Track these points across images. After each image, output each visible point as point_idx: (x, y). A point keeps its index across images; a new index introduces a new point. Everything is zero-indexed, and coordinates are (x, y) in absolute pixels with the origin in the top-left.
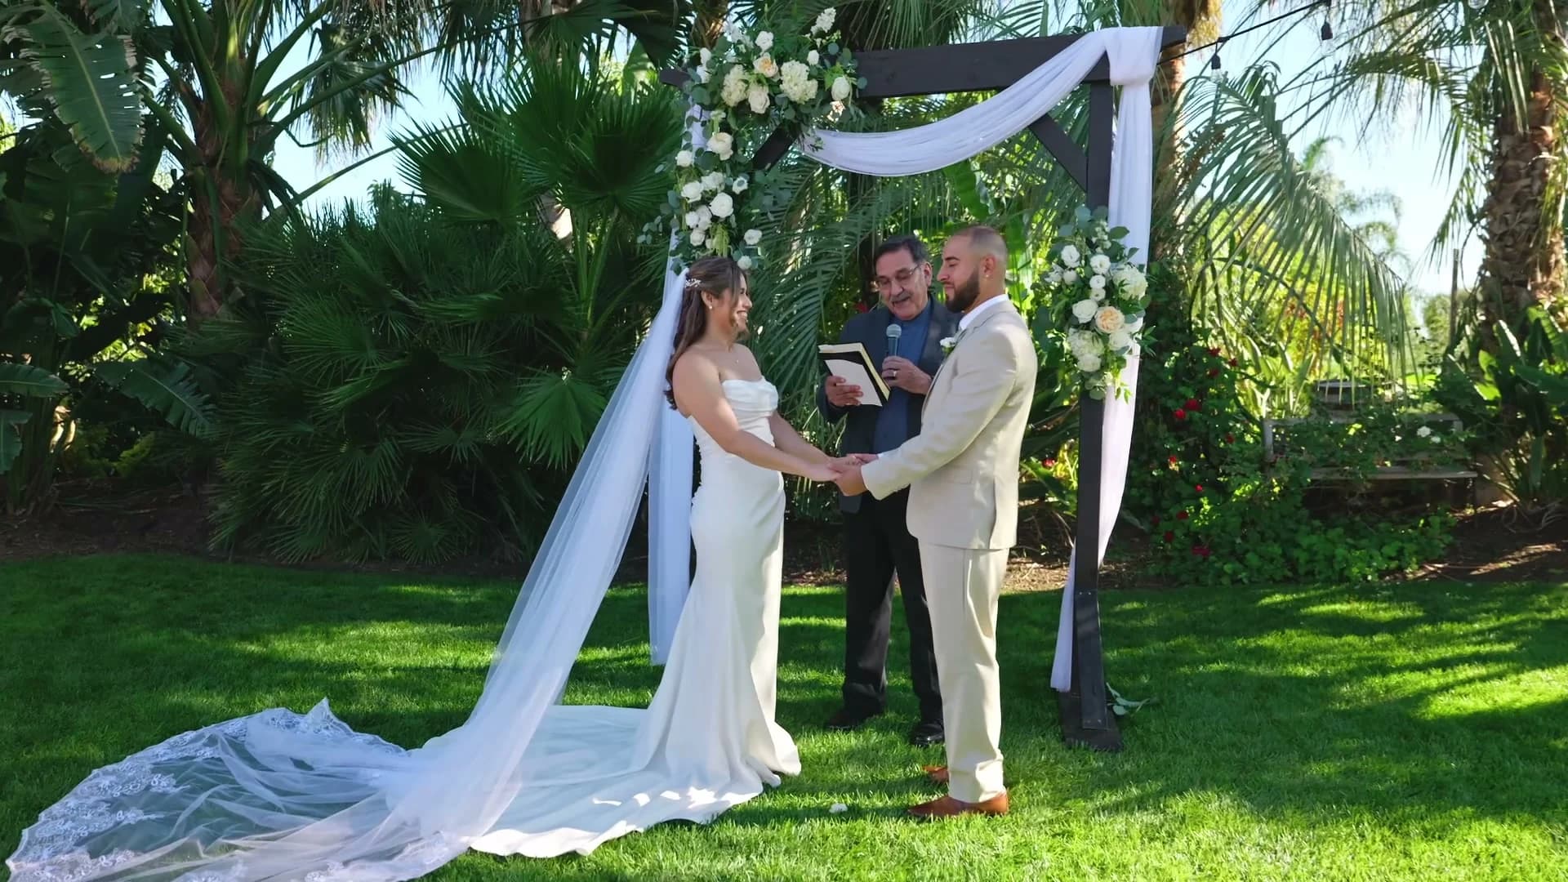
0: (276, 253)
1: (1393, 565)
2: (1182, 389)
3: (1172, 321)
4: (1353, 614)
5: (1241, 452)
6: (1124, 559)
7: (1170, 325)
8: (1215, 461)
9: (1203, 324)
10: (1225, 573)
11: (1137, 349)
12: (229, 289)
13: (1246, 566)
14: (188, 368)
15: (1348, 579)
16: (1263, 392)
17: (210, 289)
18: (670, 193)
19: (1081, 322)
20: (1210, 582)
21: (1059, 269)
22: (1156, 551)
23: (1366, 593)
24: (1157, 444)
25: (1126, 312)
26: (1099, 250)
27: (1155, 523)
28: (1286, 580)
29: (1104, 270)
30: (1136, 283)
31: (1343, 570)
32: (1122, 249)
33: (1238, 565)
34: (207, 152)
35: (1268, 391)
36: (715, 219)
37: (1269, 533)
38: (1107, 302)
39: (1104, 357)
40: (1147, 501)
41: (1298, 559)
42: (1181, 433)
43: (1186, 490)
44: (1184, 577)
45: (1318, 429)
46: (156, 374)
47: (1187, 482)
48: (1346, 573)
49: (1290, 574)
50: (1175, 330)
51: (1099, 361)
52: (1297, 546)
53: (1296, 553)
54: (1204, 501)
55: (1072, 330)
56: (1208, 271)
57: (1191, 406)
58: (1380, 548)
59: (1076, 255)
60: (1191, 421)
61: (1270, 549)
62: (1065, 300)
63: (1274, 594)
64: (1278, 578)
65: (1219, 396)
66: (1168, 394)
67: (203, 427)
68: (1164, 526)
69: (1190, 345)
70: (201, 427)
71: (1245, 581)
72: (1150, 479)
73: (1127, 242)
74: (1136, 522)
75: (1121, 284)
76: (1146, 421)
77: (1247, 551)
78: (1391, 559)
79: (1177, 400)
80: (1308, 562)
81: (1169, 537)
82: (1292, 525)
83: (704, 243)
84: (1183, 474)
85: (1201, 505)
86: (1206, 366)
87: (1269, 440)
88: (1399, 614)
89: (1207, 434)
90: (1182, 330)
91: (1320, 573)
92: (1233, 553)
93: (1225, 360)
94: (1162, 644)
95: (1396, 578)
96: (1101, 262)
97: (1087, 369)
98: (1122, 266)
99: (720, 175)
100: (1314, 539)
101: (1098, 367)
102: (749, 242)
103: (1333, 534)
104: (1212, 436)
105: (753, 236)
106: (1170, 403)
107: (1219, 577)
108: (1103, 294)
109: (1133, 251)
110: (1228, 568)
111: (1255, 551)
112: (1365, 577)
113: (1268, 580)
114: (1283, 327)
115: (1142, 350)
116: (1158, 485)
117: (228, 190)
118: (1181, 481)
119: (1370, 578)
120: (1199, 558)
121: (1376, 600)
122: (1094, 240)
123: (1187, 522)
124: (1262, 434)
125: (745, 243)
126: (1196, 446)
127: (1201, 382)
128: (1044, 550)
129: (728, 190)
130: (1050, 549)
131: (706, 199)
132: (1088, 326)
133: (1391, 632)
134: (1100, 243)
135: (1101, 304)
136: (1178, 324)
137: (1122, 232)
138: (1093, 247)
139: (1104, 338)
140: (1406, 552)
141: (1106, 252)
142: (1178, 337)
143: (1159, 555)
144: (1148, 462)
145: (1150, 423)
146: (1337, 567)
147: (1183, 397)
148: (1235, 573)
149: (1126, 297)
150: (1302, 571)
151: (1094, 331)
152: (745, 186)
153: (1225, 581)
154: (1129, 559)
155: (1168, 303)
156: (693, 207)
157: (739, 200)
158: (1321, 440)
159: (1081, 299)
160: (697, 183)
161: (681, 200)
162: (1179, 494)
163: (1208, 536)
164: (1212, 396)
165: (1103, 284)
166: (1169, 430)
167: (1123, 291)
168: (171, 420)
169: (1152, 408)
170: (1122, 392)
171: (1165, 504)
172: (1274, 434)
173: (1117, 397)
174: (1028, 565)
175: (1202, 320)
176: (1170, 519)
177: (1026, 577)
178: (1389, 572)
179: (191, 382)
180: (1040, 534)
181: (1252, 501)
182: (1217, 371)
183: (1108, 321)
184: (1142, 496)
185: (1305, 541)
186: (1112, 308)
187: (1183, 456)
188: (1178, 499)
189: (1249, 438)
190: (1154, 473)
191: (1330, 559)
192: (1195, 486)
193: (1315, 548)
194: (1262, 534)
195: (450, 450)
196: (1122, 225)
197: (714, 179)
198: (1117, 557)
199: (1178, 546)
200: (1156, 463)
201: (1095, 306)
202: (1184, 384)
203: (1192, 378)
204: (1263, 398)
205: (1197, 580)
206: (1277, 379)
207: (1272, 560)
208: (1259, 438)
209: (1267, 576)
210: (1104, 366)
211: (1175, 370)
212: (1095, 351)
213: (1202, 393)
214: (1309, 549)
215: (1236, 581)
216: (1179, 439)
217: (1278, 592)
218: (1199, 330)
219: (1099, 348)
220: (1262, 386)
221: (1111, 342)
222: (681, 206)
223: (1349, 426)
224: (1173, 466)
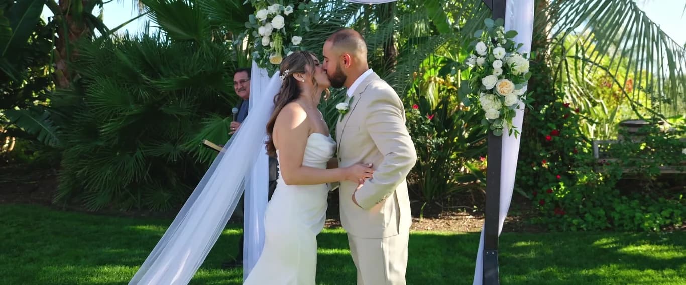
0: (91, 57)
1: (668, 222)
2: (550, 125)
3: (544, 89)
4: (648, 254)
5: (582, 159)
6: (518, 214)
7: (543, 91)
8: (568, 162)
9: (561, 91)
10: (573, 225)
11: (523, 106)
12: (74, 74)
13: (585, 221)
14: (49, 113)
15: (642, 230)
16: (592, 125)
17: (65, 74)
18: (250, 16)
19: (487, 88)
20: (565, 229)
21: (474, 56)
22: (535, 211)
23: (654, 240)
24: (536, 153)
25: (515, 82)
26: (499, 44)
27: (535, 195)
28: (607, 229)
29: (501, 57)
30: (522, 64)
31: (639, 225)
32: (513, 44)
33: (580, 220)
34: (64, 8)
35: (594, 125)
36: (275, 30)
37: (598, 203)
38: (504, 76)
39: (501, 110)
40: (531, 183)
41: (614, 218)
42: (549, 148)
43: (551, 178)
44: (551, 226)
45: (626, 149)
46: (34, 116)
47: (552, 173)
48: (642, 226)
49: (609, 226)
50: (546, 93)
51: (498, 113)
52: (613, 210)
53: (613, 214)
54: (562, 184)
55: (482, 94)
56: (564, 63)
57: (554, 133)
58: (661, 211)
59: (484, 48)
60: (554, 141)
61: (598, 212)
62: (477, 75)
63: (601, 238)
64: (602, 228)
65: (569, 128)
66: (542, 127)
67: (56, 142)
68: (540, 197)
69: (554, 101)
70: (54, 142)
71: (585, 229)
72: (532, 172)
73: (517, 40)
74: (524, 194)
75: (513, 65)
76: (530, 141)
77: (585, 213)
78: (667, 218)
79: (547, 130)
80: (619, 220)
81: (542, 203)
82: (610, 198)
83: (269, 44)
84: (550, 169)
85: (560, 186)
86: (562, 113)
87: (596, 151)
88: (676, 255)
89: (563, 148)
90: (549, 94)
91: (627, 226)
92: (577, 213)
93: (573, 110)
94: (538, 272)
95: (670, 229)
96: (499, 51)
97: (493, 117)
98: (513, 54)
99: (278, 5)
100: (623, 207)
101: (497, 117)
102: (295, 43)
103: (635, 203)
104: (566, 149)
105: (297, 40)
106: (543, 132)
107: (570, 226)
108: (501, 72)
109: (520, 45)
110: (575, 222)
111: (589, 212)
112: (652, 229)
113: (597, 229)
114: (600, 92)
115: (526, 107)
116: (536, 175)
117: (73, 26)
118: (549, 173)
119: (655, 229)
120: (559, 216)
121: (661, 244)
122: (496, 38)
123: (552, 195)
124: (592, 148)
125: (292, 44)
126: (557, 154)
127: (559, 121)
128: (475, 209)
129: (282, 14)
130: (479, 208)
131: (270, 19)
132: (491, 91)
133: (674, 268)
134: (499, 40)
135: (500, 78)
136: (547, 90)
137: (513, 33)
138: (495, 42)
139: (502, 98)
140: (675, 215)
141: (503, 46)
142: (547, 97)
143: (537, 213)
144: (531, 163)
145: (532, 142)
146: (636, 223)
147: (550, 128)
148: (579, 224)
149: (515, 73)
150: (616, 224)
151: (495, 94)
152: (291, 11)
153: (573, 229)
154: (521, 214)
155: (542, 80)
156: (262, 24)
157: (288, 19)
158: (628, 155)
159: (487, 75)
160: (265, 10)
161: (257, 20)
162: (547, 179)
163: (563, 204)
164: (566, 128)
165: (501, 65)
166: (542, 146)
167: (513, 70)
168: (39, 139)
169: (533, 134)
170: (513, 131)
171: (540, 184)
172: (599, 148)
173: (510, 135)
174: (467, 217)
175: (560, 89)
176: (543, 193)
177: (465, 224)
178: (666, 226)
179: (51, 120)
180: (473, 200)
181: (587, 185)
182: (568, 115)
183: (504, 88)
184: (528, 180)
185: (618, 209)
186: (507, 80)
187: (550, 160)
188: (547, 182)
189: (585, 150)
190: (535, 169)
191: (632, 219)
192: (556, 175)
193: (624, 213)
194: (593, 203)
195: (168, 155)
196: (514, 29)
197: (275, 7)
198: (514, 213)
199: (547, 208)
200: (535, 163)
201: (496, 79)
202: (551, 122)
203: (554, 119)
204: (592, 128)
205: (558, 228)
206: (599, 119)
207: (599, 218)
208: (591, 150)
209: (596, 227)
210: (501, 117)
211: (546, 115)
212: (496, 107)
213: (560, 126)
214: (620, 213)
215: (579, 229)
216: (548, 150)
217: (604, 238)
218: (558, 94)
219: (498, 104)
220: (591, 122)
221: (506, 101)
222: (256, 24)
223: (640, 144)
224: (545, 165)
